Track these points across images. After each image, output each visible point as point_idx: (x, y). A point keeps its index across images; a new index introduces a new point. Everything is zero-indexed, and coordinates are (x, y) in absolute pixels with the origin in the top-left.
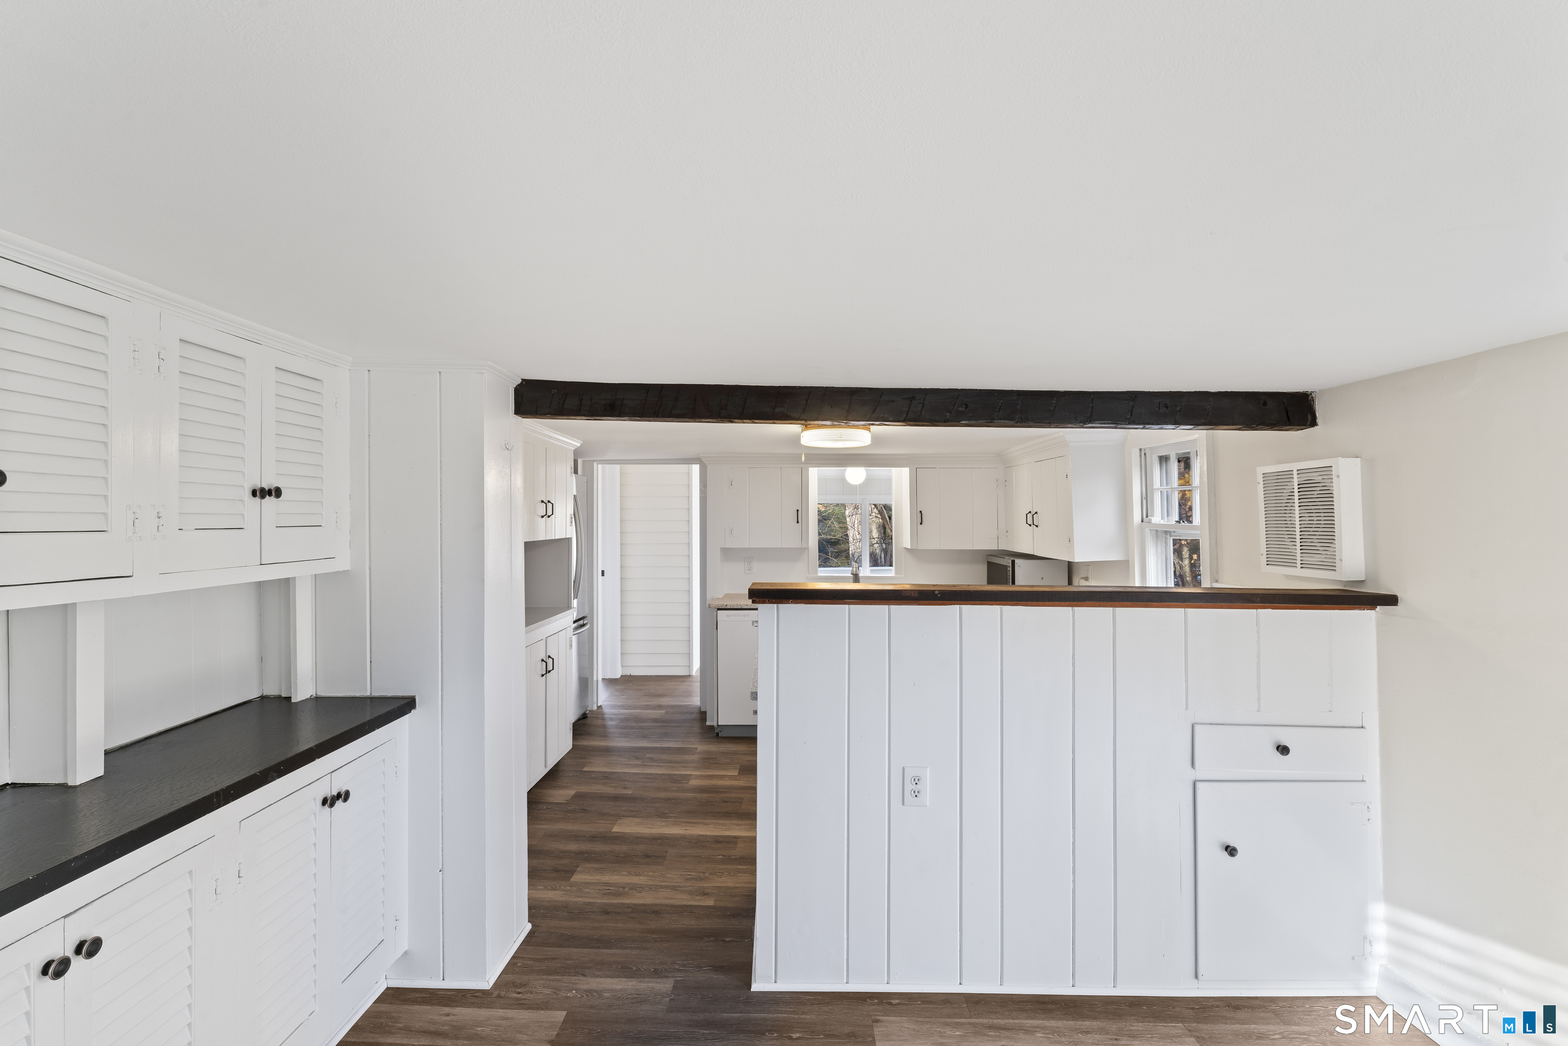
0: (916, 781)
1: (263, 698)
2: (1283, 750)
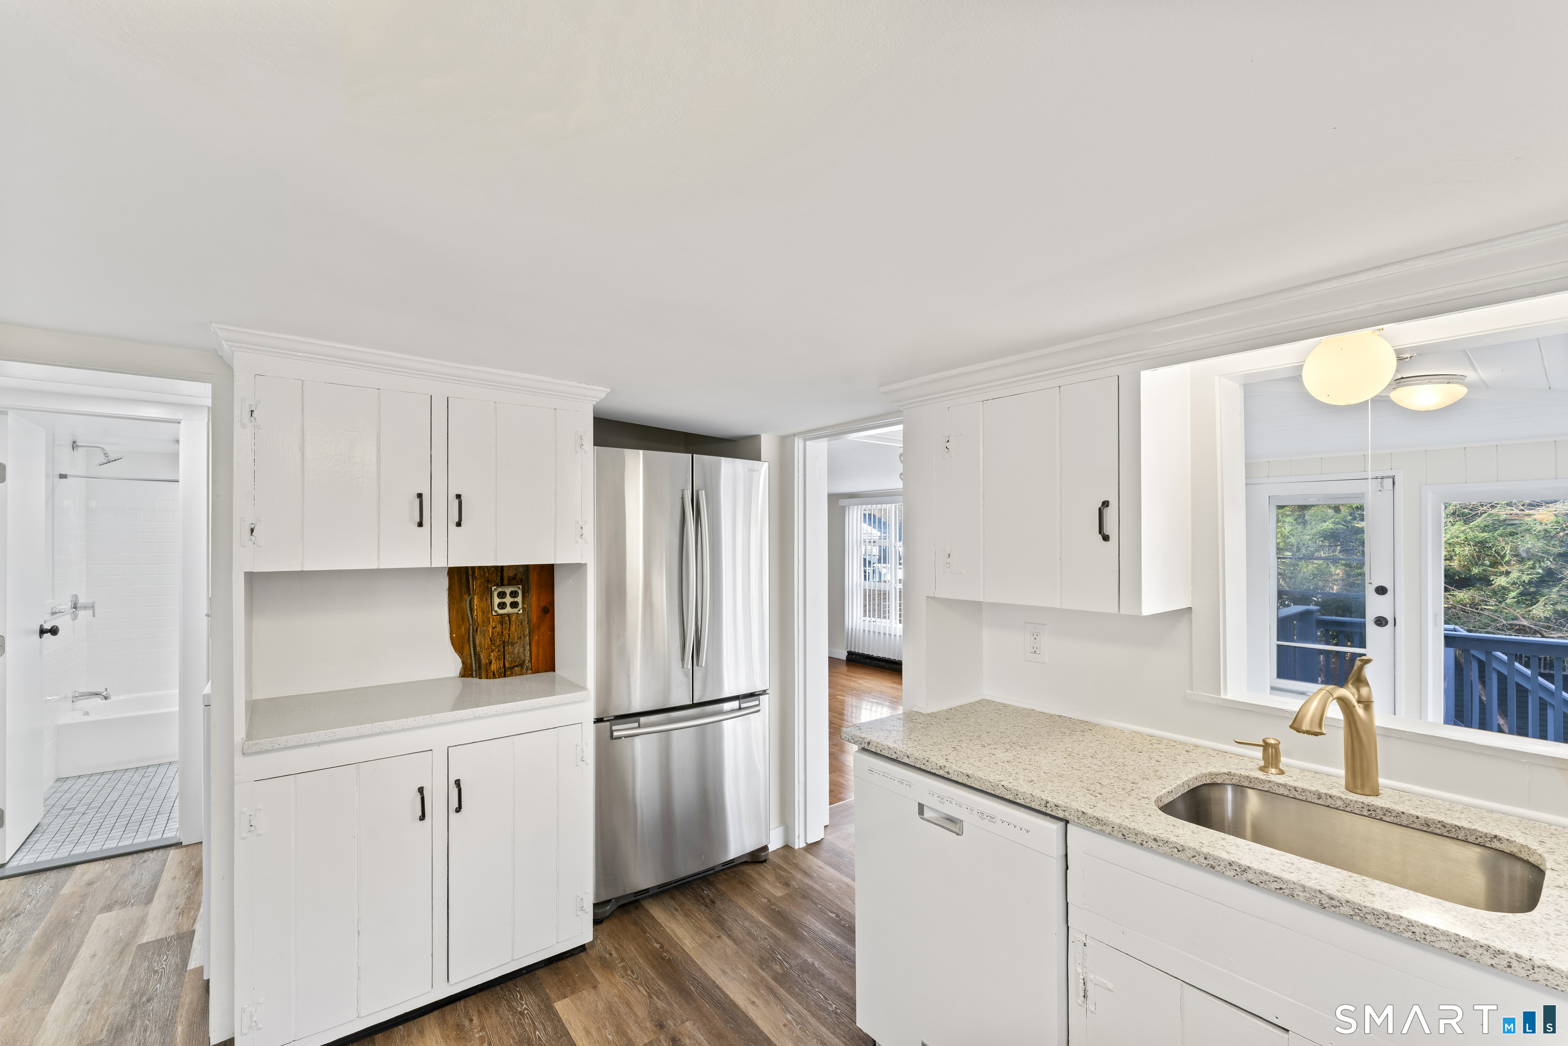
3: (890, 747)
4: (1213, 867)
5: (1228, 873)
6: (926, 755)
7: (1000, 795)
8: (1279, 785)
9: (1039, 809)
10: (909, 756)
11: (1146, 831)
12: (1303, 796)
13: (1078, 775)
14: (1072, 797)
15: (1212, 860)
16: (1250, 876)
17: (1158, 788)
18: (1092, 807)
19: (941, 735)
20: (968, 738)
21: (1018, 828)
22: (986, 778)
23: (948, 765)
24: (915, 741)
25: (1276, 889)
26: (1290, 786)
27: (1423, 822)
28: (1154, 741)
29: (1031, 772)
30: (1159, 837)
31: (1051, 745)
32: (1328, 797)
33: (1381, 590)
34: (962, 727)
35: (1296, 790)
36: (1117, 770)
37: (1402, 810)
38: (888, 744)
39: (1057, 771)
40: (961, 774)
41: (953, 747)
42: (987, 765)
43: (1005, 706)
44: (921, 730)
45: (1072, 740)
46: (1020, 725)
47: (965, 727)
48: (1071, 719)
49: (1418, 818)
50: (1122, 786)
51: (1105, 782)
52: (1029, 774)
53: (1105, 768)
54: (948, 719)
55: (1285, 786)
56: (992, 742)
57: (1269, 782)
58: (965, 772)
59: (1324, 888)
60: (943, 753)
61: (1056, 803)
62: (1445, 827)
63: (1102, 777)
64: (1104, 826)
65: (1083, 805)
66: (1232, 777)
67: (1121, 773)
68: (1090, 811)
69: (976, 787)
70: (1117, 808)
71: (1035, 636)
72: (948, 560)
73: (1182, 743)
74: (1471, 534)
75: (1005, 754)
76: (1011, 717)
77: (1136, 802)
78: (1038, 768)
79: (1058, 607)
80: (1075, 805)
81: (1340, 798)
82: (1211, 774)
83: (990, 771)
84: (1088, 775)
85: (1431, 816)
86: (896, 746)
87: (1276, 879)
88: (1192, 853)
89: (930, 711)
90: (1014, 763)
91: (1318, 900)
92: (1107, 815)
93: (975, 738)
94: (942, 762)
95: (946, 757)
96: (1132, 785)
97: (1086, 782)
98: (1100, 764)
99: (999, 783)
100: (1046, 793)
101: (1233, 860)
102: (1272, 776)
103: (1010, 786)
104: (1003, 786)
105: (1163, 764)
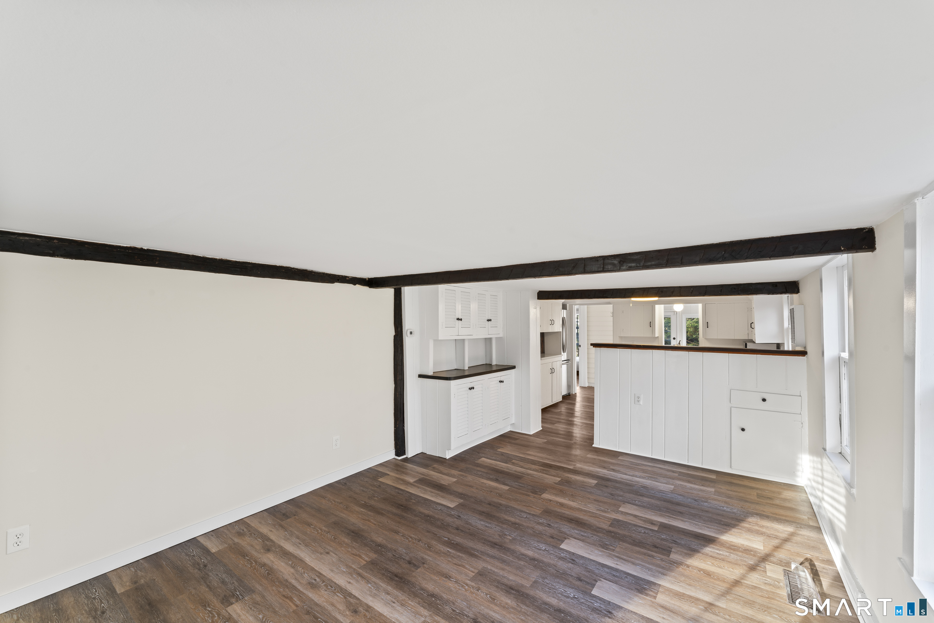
0: (638, 397)
1: (486, 364)
2: (764, 400)
33: (674, 339)
74: (693, 324)
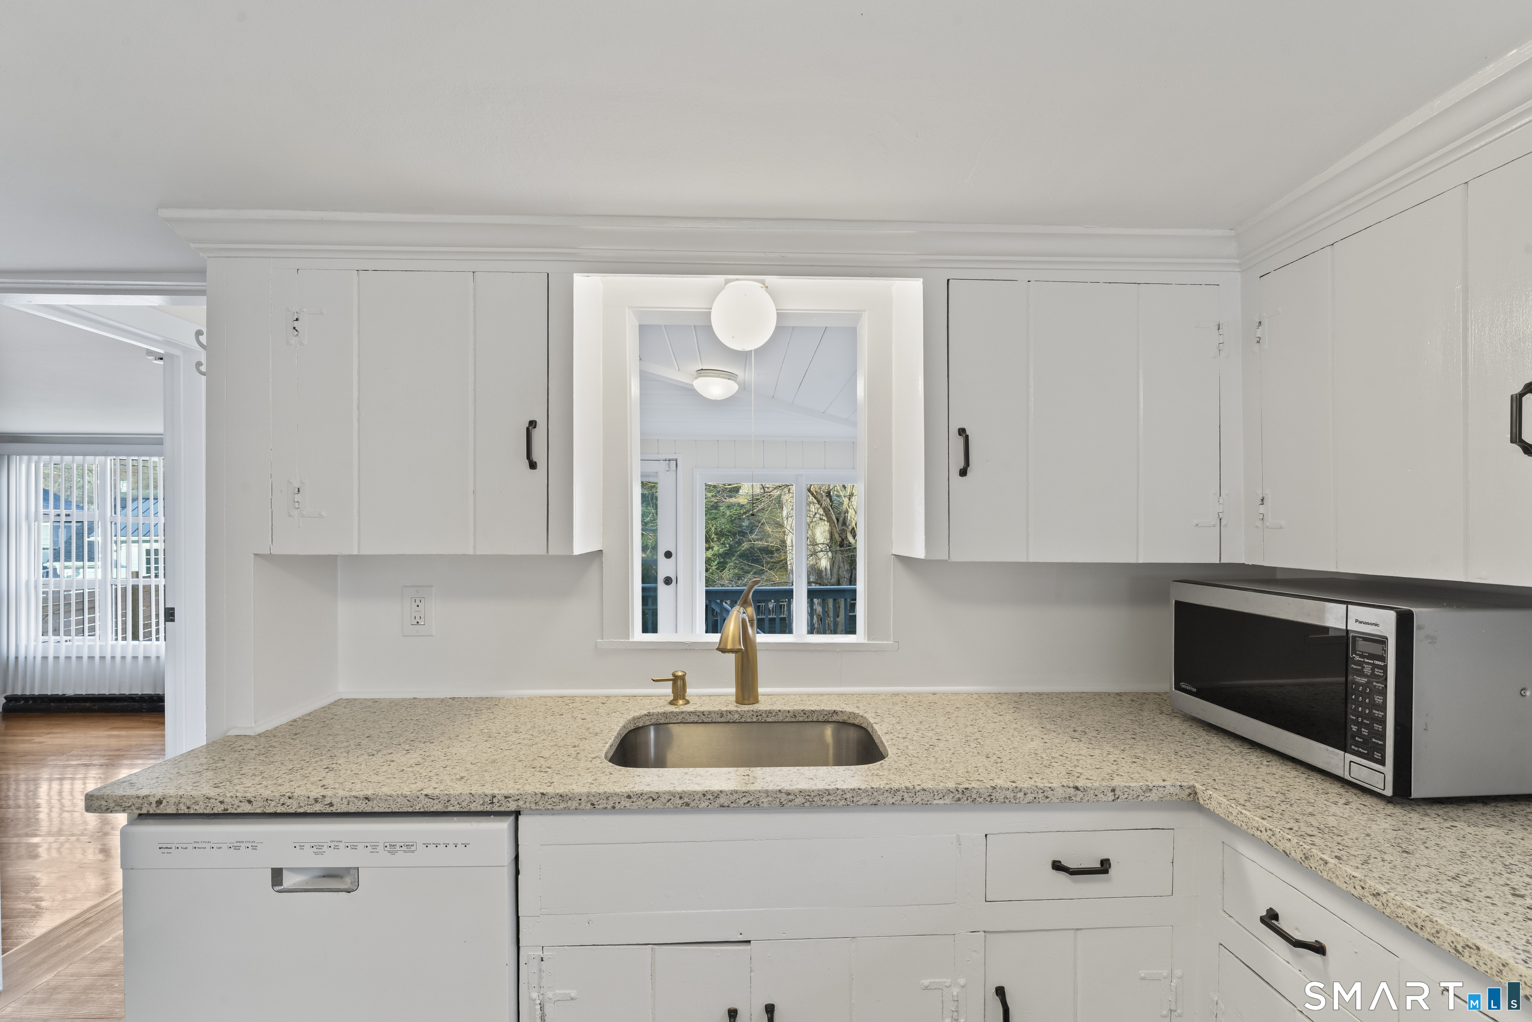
3: (210, 796)
4: (688, 805)
5: (703, 805)
6: (285, 789)
7: (422, 810)
8: (690, 713)
9: (482, 809)
10: (252, 799)
11: (618, 790)
12: (709, 718)
13: (513, 755)
14: (521, 781)
15: (687, 798)
16: (722, 800)
17: (600, 745)
18: (549, 784)
19: (296, 757)
20: (343, 750)
21: (451, 846)
22: (398, 792)
23: (329, 793)
24: (254, 775)
25: (744, 804)
26: (699, 712)
27: (792, 714)
28: (568, 702)
29: (454, 768)
30: (633, 792)
31: (462, 731)
32: (728, 714)
33: (668, 555)
34: (325, 739)
35: (704, 715)
36: (550, 738)
37: (778, 709)
38: (204, 793)
39: (486, 758)
40: (354, 799)
41: (325, 767)
42: (390, 776)
43: (375, 701)
44: (257, 758)
45: (483, 720)
46: (408, 718)
47: (330, 738)
48: (468, 699)
49: (789, 712)
50: (565, 753)
51: (546, 754)
52: (454, 771)
53: (537, 740)
54: (296, 734)
55: (694, 713)
56: (382, 747)
57: (682, 712)
58: (361, 794)
59: (781, 787)
60: (312, 779)
61: (506, 794)
62: (805, 714)
63: (539, 750)
64: (570, 802)
65: (538, 786)
66: (651, 717)
67: (556, 740)
68: (550, 790)
69: (381, 810)
70: (575, 777)
71: (418, 603)
72: (297, 498)
73: (594, 697)
75: (407, 756)
76: (390, 712)
77: (589, 765)
78: (461, 761)
79: (471, 553)
80: (529, 789)
81: (737, 711)
82: (634, 719)
83: (399, 783)
84: (524, 752)
85: (796, 708)
86: (221, 791)
87: (744, 794)
88: (667, 797)
89: (261, 729)
90: (426, 764)
91: (778, 800)
92: (570, 787)
93: (354, 747)
94: (317, 792)
95: (321, 783)
96: (574, 749)
97: (527, 760)
98: (529, 737)
99: (419, 793)
100: (487, 785)
101: (706, 789)
102: (682, 707)
103: (437, 792)
104: (426, 795)
105: (590, 720)
